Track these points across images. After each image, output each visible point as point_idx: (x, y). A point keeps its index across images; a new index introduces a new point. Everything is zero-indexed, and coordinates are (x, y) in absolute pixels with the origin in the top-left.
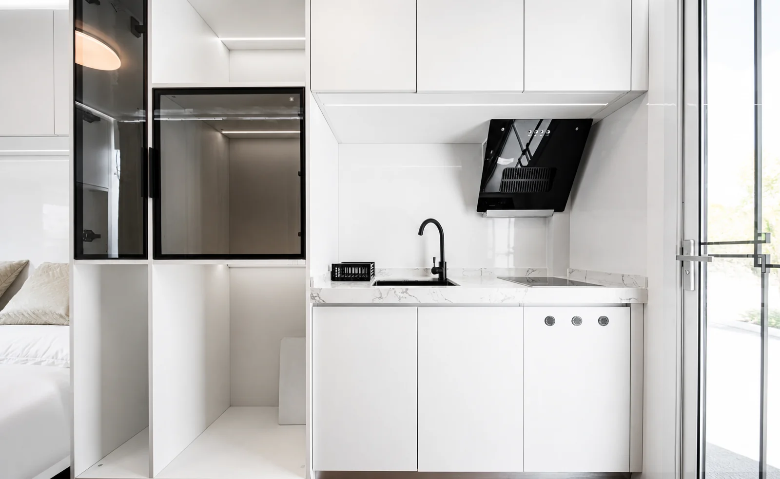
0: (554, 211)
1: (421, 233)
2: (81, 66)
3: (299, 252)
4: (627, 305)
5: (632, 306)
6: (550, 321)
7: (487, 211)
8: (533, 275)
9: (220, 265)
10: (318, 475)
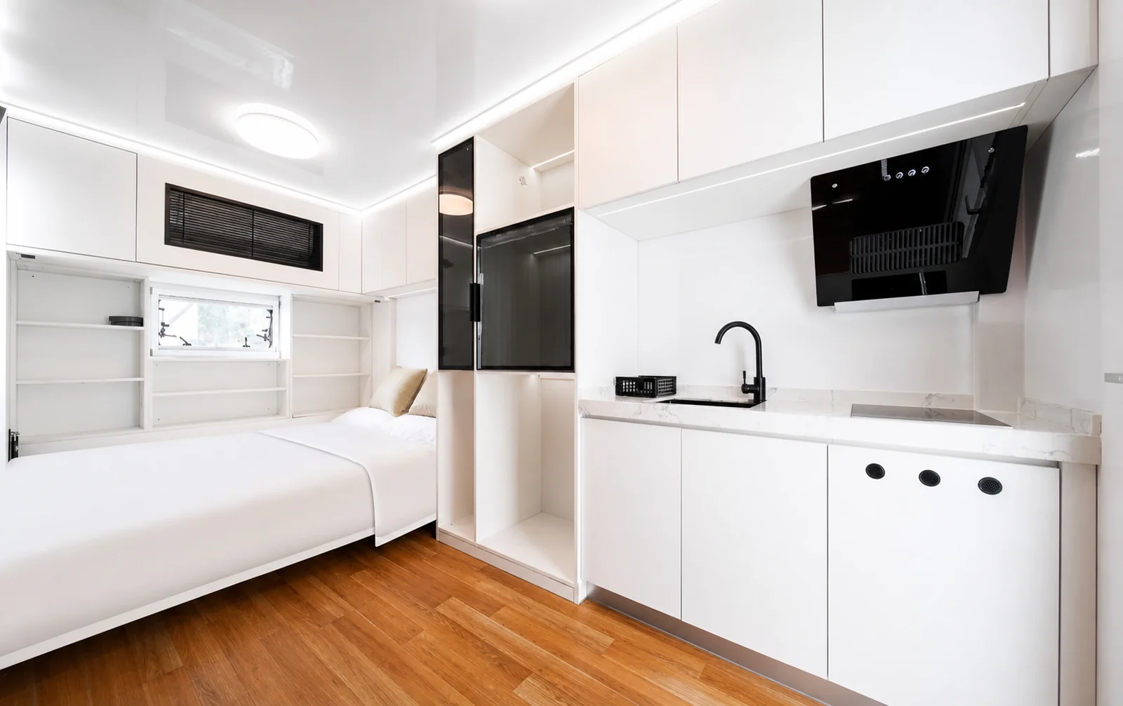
0: (980, 294)
1: (718, 340)
2: (442, 214)
3: (569, 365)
4: (1057, 465)
5: (1064, 467)
6: (875, 471)
7: (835, 303)
8: (935, 405)
9: (533, 377)
10: (591, 589)
